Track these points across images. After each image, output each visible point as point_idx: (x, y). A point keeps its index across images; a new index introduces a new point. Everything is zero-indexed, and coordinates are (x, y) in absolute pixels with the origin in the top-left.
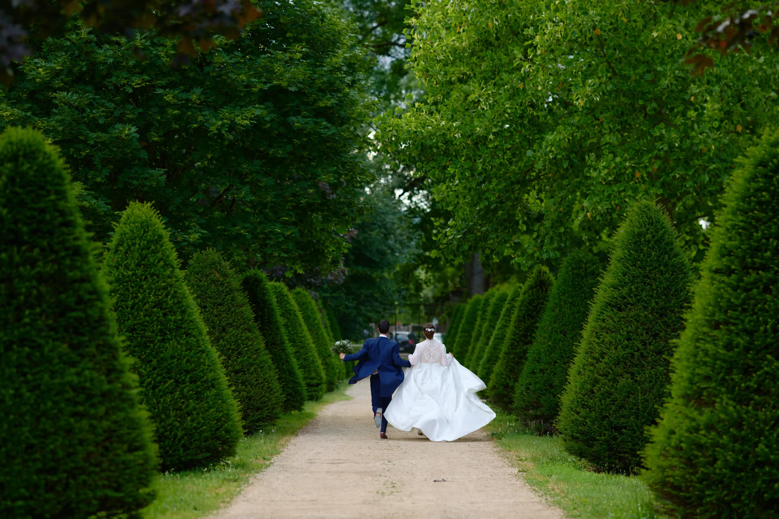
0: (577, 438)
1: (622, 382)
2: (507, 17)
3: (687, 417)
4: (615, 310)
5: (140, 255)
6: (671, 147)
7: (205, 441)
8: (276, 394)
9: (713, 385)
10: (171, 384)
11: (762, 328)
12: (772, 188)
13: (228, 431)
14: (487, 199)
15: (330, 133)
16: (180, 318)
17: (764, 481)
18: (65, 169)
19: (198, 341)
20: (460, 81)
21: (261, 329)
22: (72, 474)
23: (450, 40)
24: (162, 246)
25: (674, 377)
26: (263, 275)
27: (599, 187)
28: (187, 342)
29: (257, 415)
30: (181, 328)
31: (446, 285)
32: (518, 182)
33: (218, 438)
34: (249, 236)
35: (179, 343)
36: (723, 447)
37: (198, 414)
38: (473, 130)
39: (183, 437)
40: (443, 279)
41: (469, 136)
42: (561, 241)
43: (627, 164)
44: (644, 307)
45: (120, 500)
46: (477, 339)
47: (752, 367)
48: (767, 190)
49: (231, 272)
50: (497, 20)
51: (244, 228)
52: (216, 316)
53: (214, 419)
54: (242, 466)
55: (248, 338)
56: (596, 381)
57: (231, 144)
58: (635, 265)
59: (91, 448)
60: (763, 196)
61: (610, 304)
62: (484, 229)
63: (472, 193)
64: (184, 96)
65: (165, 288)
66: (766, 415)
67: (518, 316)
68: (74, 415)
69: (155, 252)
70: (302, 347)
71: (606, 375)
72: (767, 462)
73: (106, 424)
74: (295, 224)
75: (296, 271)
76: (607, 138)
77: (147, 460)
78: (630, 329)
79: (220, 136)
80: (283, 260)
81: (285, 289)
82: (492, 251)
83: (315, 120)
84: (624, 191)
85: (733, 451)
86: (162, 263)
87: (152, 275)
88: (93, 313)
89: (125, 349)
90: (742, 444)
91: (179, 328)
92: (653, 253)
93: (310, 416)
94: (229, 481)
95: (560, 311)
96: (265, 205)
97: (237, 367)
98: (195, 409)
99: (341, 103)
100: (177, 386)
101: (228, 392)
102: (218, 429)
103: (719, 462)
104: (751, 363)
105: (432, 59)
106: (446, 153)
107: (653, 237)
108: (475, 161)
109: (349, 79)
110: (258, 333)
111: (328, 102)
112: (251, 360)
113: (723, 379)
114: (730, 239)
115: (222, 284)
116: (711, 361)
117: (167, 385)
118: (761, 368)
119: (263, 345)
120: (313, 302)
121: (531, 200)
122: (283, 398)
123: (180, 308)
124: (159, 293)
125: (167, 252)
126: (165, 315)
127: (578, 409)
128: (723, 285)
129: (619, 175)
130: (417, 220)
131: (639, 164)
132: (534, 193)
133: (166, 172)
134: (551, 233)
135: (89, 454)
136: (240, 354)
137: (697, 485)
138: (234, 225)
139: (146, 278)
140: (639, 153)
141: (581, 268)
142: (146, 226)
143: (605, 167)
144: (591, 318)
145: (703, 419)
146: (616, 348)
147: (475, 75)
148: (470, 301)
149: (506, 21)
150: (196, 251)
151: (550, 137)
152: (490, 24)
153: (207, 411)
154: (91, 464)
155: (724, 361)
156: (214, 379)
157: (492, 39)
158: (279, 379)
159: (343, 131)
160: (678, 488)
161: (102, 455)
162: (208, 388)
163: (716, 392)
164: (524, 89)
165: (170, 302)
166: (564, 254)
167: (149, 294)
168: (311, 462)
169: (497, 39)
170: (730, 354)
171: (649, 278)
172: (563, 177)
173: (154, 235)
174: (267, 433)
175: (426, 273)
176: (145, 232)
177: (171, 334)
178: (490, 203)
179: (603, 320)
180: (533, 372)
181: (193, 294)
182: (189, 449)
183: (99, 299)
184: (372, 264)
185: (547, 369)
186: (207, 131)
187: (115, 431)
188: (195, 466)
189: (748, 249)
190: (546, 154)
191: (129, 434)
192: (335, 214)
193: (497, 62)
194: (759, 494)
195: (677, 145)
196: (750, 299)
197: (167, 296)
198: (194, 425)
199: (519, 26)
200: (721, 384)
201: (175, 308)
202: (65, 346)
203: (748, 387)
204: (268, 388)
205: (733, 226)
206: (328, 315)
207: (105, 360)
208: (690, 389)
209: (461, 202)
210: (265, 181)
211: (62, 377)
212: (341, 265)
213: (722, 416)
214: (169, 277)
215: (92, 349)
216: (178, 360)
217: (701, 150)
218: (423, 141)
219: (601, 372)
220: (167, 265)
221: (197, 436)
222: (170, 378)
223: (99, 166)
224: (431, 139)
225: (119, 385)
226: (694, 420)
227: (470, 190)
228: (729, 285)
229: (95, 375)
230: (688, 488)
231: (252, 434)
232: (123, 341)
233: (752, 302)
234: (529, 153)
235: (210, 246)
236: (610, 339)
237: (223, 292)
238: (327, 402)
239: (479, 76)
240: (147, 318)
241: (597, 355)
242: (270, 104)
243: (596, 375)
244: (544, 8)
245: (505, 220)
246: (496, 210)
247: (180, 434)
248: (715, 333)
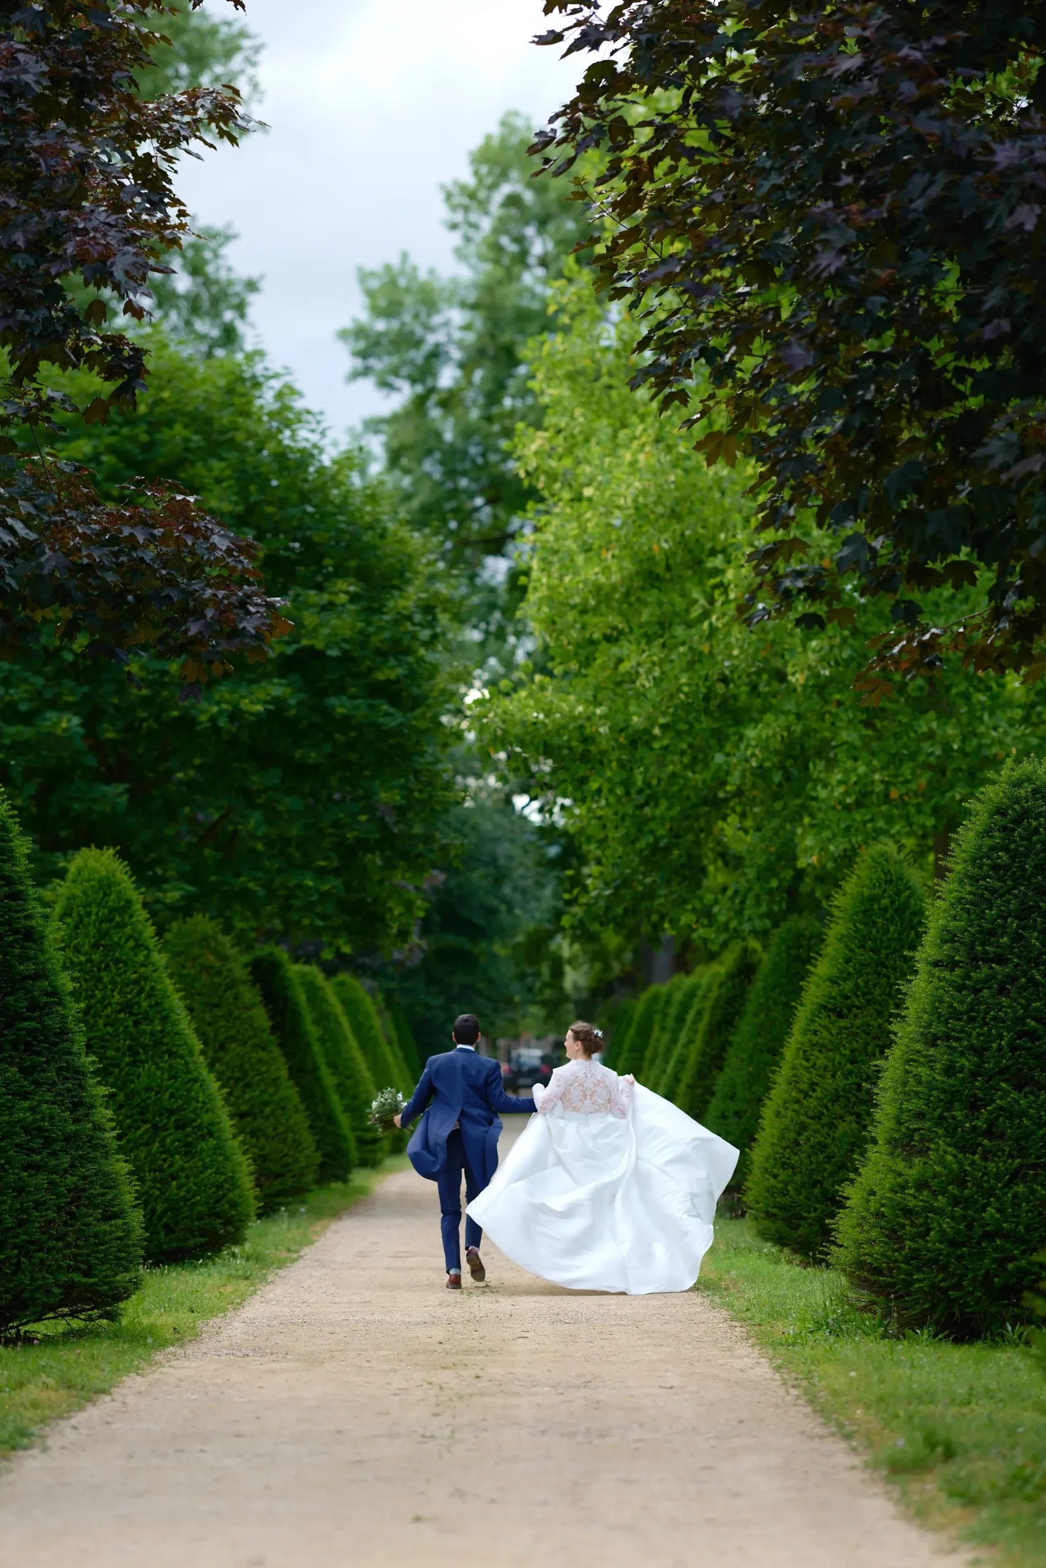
0: (774, 1215)
1: (842, 1127)
2: (683, 535)
3: (891, 1170)
4: (833, 1017)
5: (99, 931)
6: (947, 748)
7: (199, 1220)
8: (307, 1152)
9: (928, 1124)
10: (146, 1131)
11: (995, 1045)
12: (1013, 846)
13: (233, 1205)
14: (652, 832)
15: (394, 723)
16: (159, 1028)
17: (994, 1260)
18: (12, 817)
19: (187, 1064)
20: (608, 639)
21: (281, 1046)
22: (25, 1250)
23: (592, 573)
24: (131, 916)
25: (878, 1115)
26: (282, 954)
27: (831, 815)
28: (171, 1066)
29: (276, 1185)
30: (161, 1043)
31: (607, 968)
32: (705, 802)
33: (218, 1215)
34: (261, 892)
35: (158, 1068)
36: (939, 1212)
37: (187, 1177)
38: (627, 721)
39: (164, 1212)
40: (600, 956)
41: (622, 730)
42: (772, 901)
43: (877, 777)
44: (876, 1011)
45: (90, 1288)
46: (652, 1063)
47: (982, 1100)
48: (1006, 849)
49: (233, 952)
50: (666, 541)
51: (254, 879)
52: (210, 1025)
53: (213, 1185)
54: (257, 1258)
55: (260, 1061)
56: (803, 1127)
57: (234, 740)
58: (863, 947)
59: (51, 1214)
60: (999, 857)
61: (825, 1008)
62: (648, 880)
63: (627, 822)
64: (158, 665)
65: (136, 982)
66: (998, 1168)
67: (710, 1024)
68: (27, 1167)
69: (120, 926)
70: (349, 1077)
71: (818, 1117)
72: (999, 1233)
73: (71, 1180)
74: (336, 872)
75: (338, 949)
76: (844, 736)
77: (128, 1232)
78: (855, 1045)
79: (215, 729)
80: (317, 931)
81: (320, 977)
82: (662, 917)
83: (370, 701)
84: (872, 820)
85: (952, 1218)
86: (131, 943)
87: (117, 962)
88: (51, 1022)
89: (96, 1073)
90: (965, 1209)
91: (158, 1044)
92: (892, 928)
93: (362, 1191)
94: (238, 1277)
95: (767, 1016)
96: (287, 842)
97: (244, 1108)
98: (182, 1169)
99: (412, 674)
100: (155, 1134)
101: (234, 1144)
102: (217, 1201)
103: (932, 1233)
104: (980, 1095)
105: (562, 604)
106: (585, 757)
107: (892, 903)
108: (631, 770)
109: (425, 634)
110: (276, 1052)
111: (391, 671)
112: (266, 1097)
113: (941, 1117)
114: (955, 918)
115: (219, 973)
116: (926, 1091)
117: (139, 1132)
118: (994, 1101)
119: (284, 1073)
120: (368, 1000)
121: (729, 831)
122: (318, 1158)
123: (159, 1012)
124: (128, 990)
125: (140, 927)
126: (136, 1023)
127: (775, 1171)
128: (943, 984)
129: (865, 794)
130: (553, 851)
131: (896, 776)
132: (733, 819)
133: (128, 791)
134: (757, 888)
135: (50, 1222)
136: (247, 1086)
137: (903, 1266)
138: (238, 875)
139: (107, 966)
140: (895, 760)
141: (800, 947)
142: (106, 886)
143: (840, 783)
144: (797, 1028)
145: (913, 1173)
146: (833, 1076)
147: (631, 630)
148: (645, 996)
149: (683, 542)
150: (176, 919)
151: (751, 733)
152: (655, 547)
153: (201, 1173)
154: (51, 1237)
155: (944, 1092)
156: (212, 1124)
157: (660, 570)
158: (311, 1127)
159: (416, 718)
160: (878, 1271)
161: (65, 1224)
162: (203, 1138)
163: (932, 1135)
164: (711, 652)
165: (145, 1004)
166: (776, 925)
167: (113, 991)
168: (362, 1255)
169: (668, 568)
170: (951, 1081)
171: (886, 967)
172: (776, 797)
173: (119, 899)
174: (292, 1215)
175: (571, 944)
176: (105, 894)
177: (146, 1053)
178: (657, 840)
179: (815, 1033)
180: (724, 1116)
181: (178, 991)
182: (173, 1232)
183: (60, 1003)
184: (473, 931)
185: (745, 1112)
186: (194, 721)
187: (85, 1190)
188: (182, 1259)
189: (978, 932)
190: (747, 760)
191: (104, 1194)
192: (404, 855)
193: (667, 608)
194: (987, 1277)
195: (955, 747)
196: (981, 1003)
197: (139, 994)
198: (182, 1194)
199: (703, 549)
200: (937, 1125)
201: (152, 1013)
202: (15, 1069)
203: (974, 1128)
204: (294, 1141)
205: (960, 900)
206: (396, 1021)
207: (69, 1090)
208: (898, 1131)
209: (611, 835)
210: (289, 803)
211: (10, 1115)
212: (415, 939)
213: (938, 1169)
214: (143, 965)
215: (52, 1075)
216: (157, 1093)
217: (995, 755)
218: (547, 738)
219: (810, 1113)
220: (139, 946)
221: (186, 1212)
222: (144, 1122)
223: (19, 781)
224: (560, 736)
225: (90, 1125)
226: (900, 1175)
227: (623, 818)
228: (952, 983)
229: (56, 1110)
230: (890, 1270)
231: (268, 1216)
232: (93, 1062)
233: (982, 1007)
234: (719, 758)
235: (198, 911)
236: (825, 1061)
237: (220, 985)
238: (391, 1170)
239: (638, 632)
240: (110, 1029)
241: (804, 1087)
242: (295, 677)
243: (803, 1118)
244: (740, 525)
245: (683, 866)
246: (668, 849)
247: (160, 1208)
248: (932, 1051)
